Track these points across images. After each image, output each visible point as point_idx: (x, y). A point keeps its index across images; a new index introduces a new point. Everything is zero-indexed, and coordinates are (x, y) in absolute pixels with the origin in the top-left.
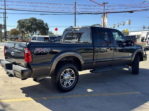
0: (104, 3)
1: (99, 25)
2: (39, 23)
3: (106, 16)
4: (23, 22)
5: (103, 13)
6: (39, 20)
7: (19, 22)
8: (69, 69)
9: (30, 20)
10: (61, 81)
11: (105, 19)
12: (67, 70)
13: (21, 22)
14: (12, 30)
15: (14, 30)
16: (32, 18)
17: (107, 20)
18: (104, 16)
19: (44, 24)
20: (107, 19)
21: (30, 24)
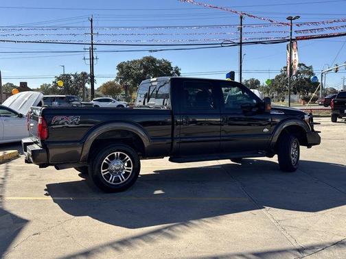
0: (290, 19)
1: (304, 65)
2: (160, 67)
3: (295, 47)
4: (129, 68)
5: (288, 40)
6: (160, 62)
7: (120, 67)
8: (119, 153)
9: (141, 62)
10: (104, 172)
11: (293, 53)
12: (115, 153)
13: (124, 67)
14: (105, 86)
15: (111, 84)
16: (147, 58)
17: (297, 56)
18: (291, 46)
19: (171, 69)
20: (296, 53)
21: (142, 71)
